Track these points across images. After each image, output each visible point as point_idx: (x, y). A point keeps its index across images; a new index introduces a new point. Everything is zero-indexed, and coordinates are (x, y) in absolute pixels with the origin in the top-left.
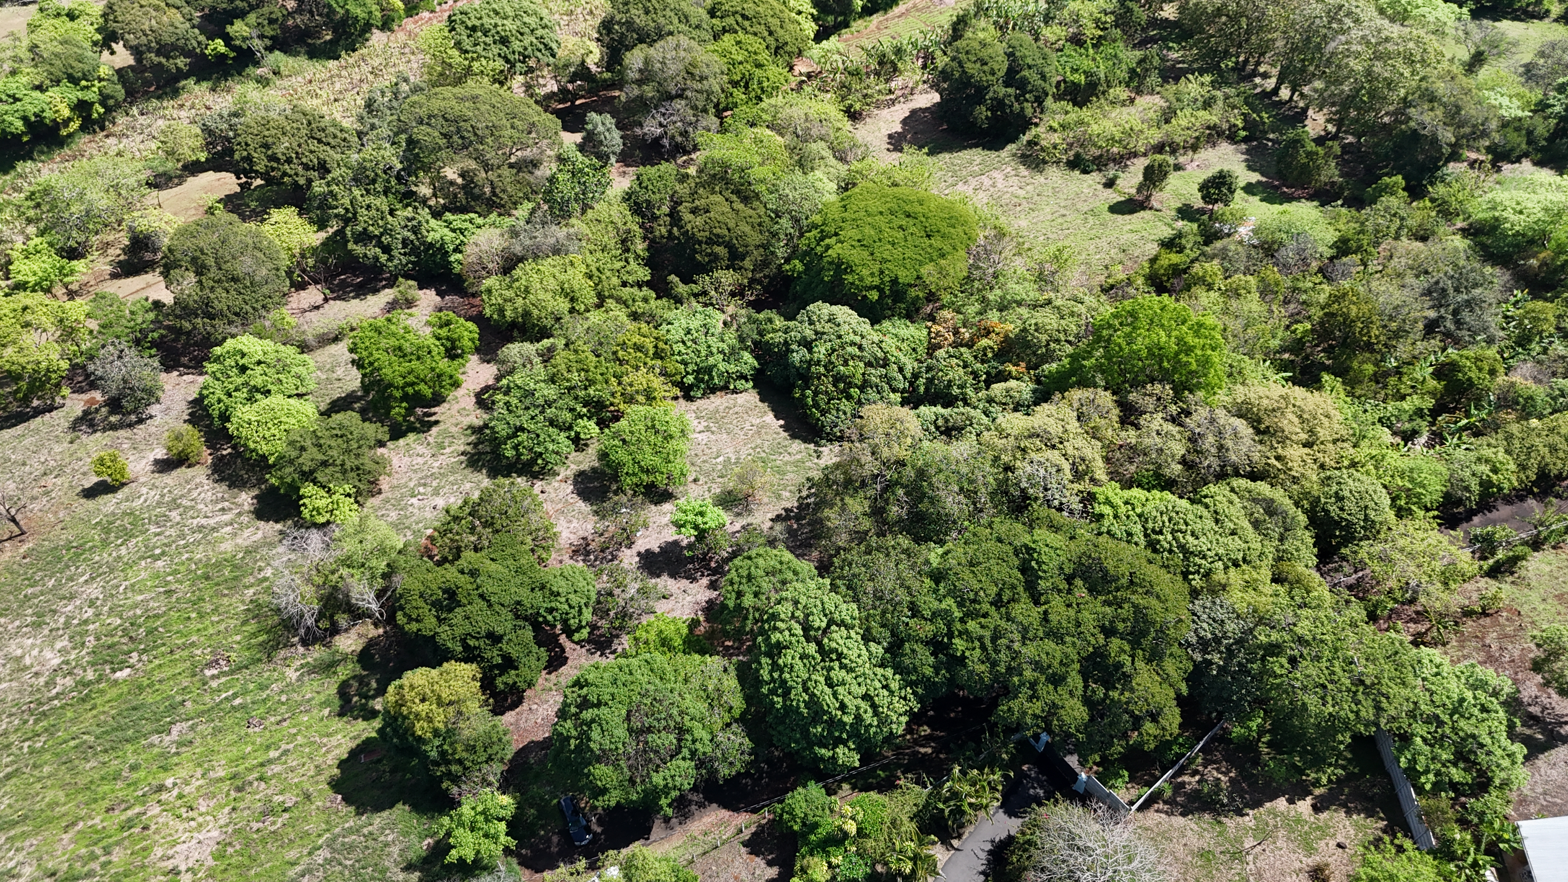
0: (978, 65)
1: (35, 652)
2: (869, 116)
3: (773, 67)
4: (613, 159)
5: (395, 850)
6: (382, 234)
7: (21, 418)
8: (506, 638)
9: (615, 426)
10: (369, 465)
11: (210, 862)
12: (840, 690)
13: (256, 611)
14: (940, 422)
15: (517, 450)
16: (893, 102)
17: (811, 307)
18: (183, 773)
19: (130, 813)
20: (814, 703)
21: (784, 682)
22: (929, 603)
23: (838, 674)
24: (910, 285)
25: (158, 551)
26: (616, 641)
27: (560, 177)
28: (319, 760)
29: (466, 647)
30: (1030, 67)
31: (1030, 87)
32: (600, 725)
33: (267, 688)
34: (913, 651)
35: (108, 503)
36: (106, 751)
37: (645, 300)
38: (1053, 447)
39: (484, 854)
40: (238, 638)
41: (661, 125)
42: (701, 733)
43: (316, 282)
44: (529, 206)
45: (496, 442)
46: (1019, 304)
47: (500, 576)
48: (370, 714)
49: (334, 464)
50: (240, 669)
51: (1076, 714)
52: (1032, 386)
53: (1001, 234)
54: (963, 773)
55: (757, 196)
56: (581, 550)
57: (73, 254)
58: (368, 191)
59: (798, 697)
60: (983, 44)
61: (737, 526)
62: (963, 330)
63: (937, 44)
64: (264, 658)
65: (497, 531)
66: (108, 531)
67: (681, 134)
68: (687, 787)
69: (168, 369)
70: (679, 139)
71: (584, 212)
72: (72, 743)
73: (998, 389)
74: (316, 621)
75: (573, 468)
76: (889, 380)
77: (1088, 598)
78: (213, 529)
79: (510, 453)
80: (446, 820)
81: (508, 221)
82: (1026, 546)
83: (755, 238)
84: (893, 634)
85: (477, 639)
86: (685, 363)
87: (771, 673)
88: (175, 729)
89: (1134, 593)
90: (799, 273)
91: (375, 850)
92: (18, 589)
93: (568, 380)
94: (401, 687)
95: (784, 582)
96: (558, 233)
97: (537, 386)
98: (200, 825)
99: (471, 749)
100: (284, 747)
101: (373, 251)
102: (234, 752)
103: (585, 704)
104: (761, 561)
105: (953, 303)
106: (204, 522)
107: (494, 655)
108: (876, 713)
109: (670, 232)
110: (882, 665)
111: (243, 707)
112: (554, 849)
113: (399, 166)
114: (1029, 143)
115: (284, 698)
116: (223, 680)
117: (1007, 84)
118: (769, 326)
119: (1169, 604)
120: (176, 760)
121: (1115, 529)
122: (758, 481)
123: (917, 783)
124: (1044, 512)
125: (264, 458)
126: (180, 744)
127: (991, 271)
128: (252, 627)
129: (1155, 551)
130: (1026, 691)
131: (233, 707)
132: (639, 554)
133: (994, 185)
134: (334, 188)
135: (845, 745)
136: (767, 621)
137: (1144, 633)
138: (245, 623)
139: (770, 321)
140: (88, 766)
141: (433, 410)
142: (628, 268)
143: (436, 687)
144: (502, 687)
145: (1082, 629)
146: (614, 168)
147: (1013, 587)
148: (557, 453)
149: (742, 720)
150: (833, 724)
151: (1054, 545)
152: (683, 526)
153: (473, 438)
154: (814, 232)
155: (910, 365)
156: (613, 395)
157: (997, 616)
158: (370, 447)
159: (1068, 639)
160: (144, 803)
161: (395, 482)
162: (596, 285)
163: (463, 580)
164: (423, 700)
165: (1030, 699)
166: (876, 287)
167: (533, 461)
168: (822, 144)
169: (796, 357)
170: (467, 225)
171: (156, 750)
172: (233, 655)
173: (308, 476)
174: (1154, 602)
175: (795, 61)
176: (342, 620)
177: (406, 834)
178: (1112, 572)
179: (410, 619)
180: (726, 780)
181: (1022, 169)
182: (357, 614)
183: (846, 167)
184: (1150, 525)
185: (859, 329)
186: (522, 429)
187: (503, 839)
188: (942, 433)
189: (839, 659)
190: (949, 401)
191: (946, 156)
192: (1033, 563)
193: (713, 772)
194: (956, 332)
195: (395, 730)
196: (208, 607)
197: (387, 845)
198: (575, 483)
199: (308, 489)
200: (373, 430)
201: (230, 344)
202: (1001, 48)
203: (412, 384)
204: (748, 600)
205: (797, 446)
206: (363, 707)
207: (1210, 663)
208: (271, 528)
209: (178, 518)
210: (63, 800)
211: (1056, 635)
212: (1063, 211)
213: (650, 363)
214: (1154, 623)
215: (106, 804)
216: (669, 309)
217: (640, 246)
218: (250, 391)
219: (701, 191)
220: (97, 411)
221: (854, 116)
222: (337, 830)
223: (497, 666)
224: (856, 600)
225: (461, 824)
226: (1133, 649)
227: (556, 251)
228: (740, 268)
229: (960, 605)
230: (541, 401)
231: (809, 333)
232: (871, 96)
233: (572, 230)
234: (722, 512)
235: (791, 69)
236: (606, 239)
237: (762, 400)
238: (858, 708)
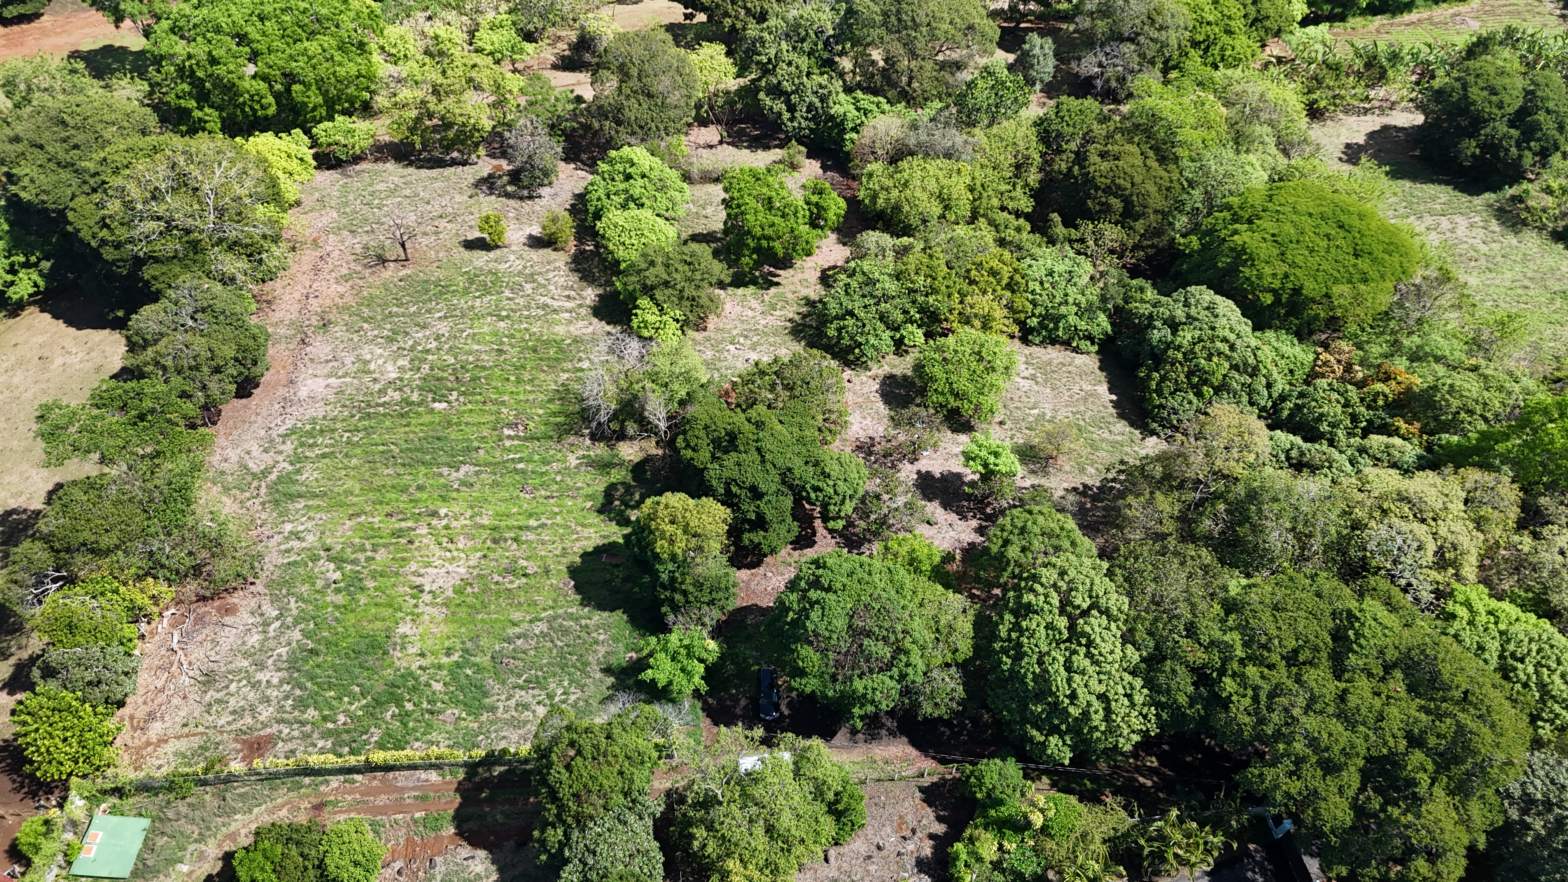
0: (1485, 93)
1: (380, 362)
2: (1332, 119)
3: (1244, 38)
4: (1038, 87)
5: (602, 650)
6: (793, 92)
7: (439, 164)
8: (766, 498)
9: (941, 340)
10: (704, 301)
11: (450, 593)
12: (1077, 678)
13: (563, 394)
14: (1294, 453)
15: (840, 333)
16: (1366, 111)
17: (1192, 289)
18: (456, 509)
19: (403, 524)
20: (1043, 678)
21: (1019, 645)
22: (1210, 630)
23: (1080, 660)
24: (1313, 301)
25: (504, 313)
26: (866, 545)
27: (980, 83)
28: (568, 544)
29: (728, 491)
30: (1548, 112)
31: (1539, 135)
32: (823, 608)
33: (549, 463)
34: (1174, 671)
35: (480, 258)
36: (404, 465)
37: (1018, 230)
38: (1423, 521)
39: (675, 687)
40: (541, 412)
41: (1100, 65)
42: (916, 658)
43: (719, 122)
44: (937, 105)
45: (824, 319)
46: (1438, 359)
47: (781, 438)
48: (623, 521)
49: (673, 287)
50: (532, 438)
51: (1339, 814)
52: (1419, 451)
53: (1445, 278)
54: (1181, 820)
55: (1176, 159)
56: (865, 448)
57: (529, 37)
58: (794, 48)
59: (1030, 666)
60: (1502, 73)
61: (1027, 483)
62: (1357, 368)
63: (1444, 62)
64: (556, 436)
65: (794, 397)
66: (471, 281)
67: (1117, 80)
68: (883, 707)
69: (567, 160)
70: (1114, 84)
71: (990, 125)
72: (381, 448)
73: (1376, 441)
74: (609, 421)
75: (886, 369)
76: (1251, 391)
77: (1403, 694)
78: (555, 311)
79: (832, 332)
80: (653, 640)
81: (912, 114)
82: (1349, 612)
83: (1157, 201)
84: (1157, 647)
85: (741, 488)
86: (1034, 303)
87: (1010, 631)
88: (464, 469)
89: (1463, 710)
90: (1193, 250)
91: (585, 643)
92: (387, 305)
93: (912, 282)
94: (658, 503)
95: (1057, 549)
96: (957, 138)
97: (881, 278)
98: (454, 558)
99: (699, 585)
100: (544, 520)
101: (779, 106)
102: (502, 508)
103: (816, 584)
104: (1041, 519)
105: (1356, 336)
106: (550, 302)
107: (750, 509)
108: (1107, 718)
109: (1070, 169)
110: (1133, 673)
111: (523, 472)
112: (738, 711)
113: (831, 32)
114: (1513, 198)
115: (559, 478)
116: (516, 442)
117: (1512, 124)
118: (1138, 295)
119: (1503, 740)
120: (455, 495)
121: (1466, 635)
122: (1067, 445)
123: (1125, 808)
124: (1384, 584)
125: (618, 263)
126: (463, 483)
127: (1417, 315)
128: (555, 407)
129: (1506, 677)
130: (1288, 764)
131: (515, 469)
132: (919, 472)
133: (1452, 231)
134: (765, 35)
135: (1061, 737)
136: (1025, 579)
137: (1458, 760)
138: (550, 401)
139: (1142, 290)
140: (386, 472)
141: (778, 272)
142: (1013, 194)
143: (688, 514)
144: (747, 542)
145: (1383, 724)
146: (1036, 96)
147: (1316, 649)
148: (877, 350)
149: (963, 666)
150: (1055, 708)
151: (1385, 621)
152: (973, 459)
153: (804, 310)
154: (1226, 214)
155: (1281, 385)
156: (950, 311)
157: (1284, 671)
158: (711, 285)
159: (1361, 728)
160: (417, 521)
161: (721, 325)
162: (975, 200)
163: (747, 427)
164: (672, 522)
165: (1291, 774)
166: (1274, 291)
167: (850, 350)
168: (1267, 129)
169: (1156, 335)
170: (873, 107)
171: (442, 480)
172: (532, 425)
173: (648, 290)
174: (1485, 730)
175: (1270, 41)
176: (631, 428)
177: (616, 640)
178: (1446, 676)
179: (688, 446)
180: (925, 718)
181: (1494, 225)
182: (646, 427)
183: (1286, 161)
184: (1511, 647)
185: (1238, 328)
186: (851, 314)
187: (697, 679)
188: (1291, 466)
189: (1088, 646)
190: (1312, 435)
191: (1407, 184)
192: (1351, 633)
193: (916, 705)
194: (1348, 369)
195: (639, 540)
196: (526, 376)
197: (596, 642)
198: (883, 384)
199: (644, 302)
200: (719, 269)
201: (626, 150)
202: (1520, 83)
203: (769, 238)
204: (1013, 552)
205: (1122, 426)
206: (621, 513)
207: (1528, 827)
208: (602, 326)
209: (530, 291)
210: (357, 492)
211: (1348, 719)
212: (1527, 282)
213: (999, 292)
214: (1475, 753)
215: (388, 509)
216: (1040, 246)
217: (1033, 177)
218: (627, 200)
219: (1118, 136)
220: (500, 177)
221: (1314, 113)
222: (560, 611)
223: (750, 521)
224: (1130, 595)
225: (665, 650)
226: (1436, 772)
227: (948, 156)
228: (1130, 228)
229: (1246, 645)
230: (879, 293)
231: (1180, 314)
232: (1342, 98)
233: (970, 139)
234: (1017, 463)
235: (1263, 46)
236: (1002, 158)
237: (1101, 369)
238: (1089, 704)
